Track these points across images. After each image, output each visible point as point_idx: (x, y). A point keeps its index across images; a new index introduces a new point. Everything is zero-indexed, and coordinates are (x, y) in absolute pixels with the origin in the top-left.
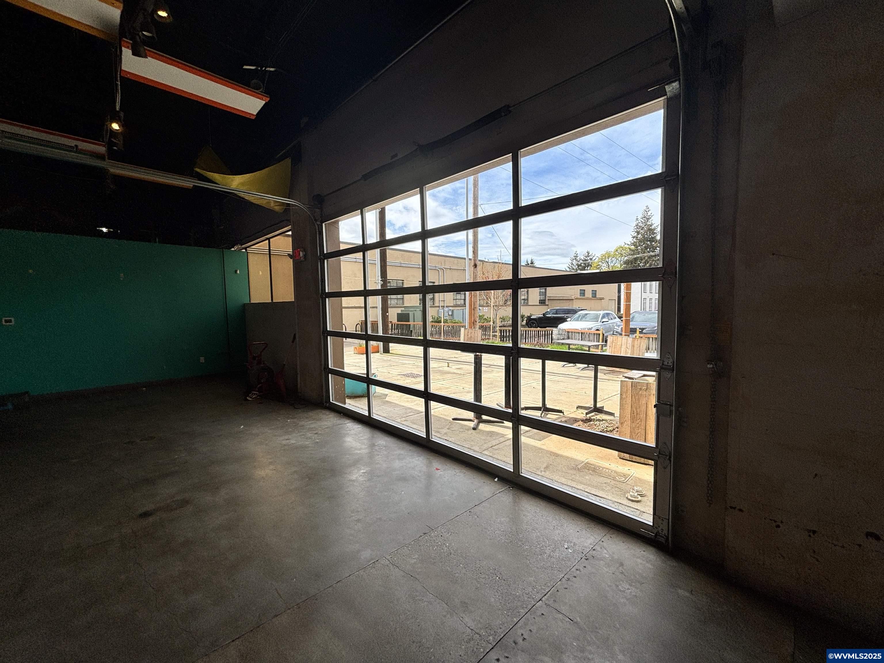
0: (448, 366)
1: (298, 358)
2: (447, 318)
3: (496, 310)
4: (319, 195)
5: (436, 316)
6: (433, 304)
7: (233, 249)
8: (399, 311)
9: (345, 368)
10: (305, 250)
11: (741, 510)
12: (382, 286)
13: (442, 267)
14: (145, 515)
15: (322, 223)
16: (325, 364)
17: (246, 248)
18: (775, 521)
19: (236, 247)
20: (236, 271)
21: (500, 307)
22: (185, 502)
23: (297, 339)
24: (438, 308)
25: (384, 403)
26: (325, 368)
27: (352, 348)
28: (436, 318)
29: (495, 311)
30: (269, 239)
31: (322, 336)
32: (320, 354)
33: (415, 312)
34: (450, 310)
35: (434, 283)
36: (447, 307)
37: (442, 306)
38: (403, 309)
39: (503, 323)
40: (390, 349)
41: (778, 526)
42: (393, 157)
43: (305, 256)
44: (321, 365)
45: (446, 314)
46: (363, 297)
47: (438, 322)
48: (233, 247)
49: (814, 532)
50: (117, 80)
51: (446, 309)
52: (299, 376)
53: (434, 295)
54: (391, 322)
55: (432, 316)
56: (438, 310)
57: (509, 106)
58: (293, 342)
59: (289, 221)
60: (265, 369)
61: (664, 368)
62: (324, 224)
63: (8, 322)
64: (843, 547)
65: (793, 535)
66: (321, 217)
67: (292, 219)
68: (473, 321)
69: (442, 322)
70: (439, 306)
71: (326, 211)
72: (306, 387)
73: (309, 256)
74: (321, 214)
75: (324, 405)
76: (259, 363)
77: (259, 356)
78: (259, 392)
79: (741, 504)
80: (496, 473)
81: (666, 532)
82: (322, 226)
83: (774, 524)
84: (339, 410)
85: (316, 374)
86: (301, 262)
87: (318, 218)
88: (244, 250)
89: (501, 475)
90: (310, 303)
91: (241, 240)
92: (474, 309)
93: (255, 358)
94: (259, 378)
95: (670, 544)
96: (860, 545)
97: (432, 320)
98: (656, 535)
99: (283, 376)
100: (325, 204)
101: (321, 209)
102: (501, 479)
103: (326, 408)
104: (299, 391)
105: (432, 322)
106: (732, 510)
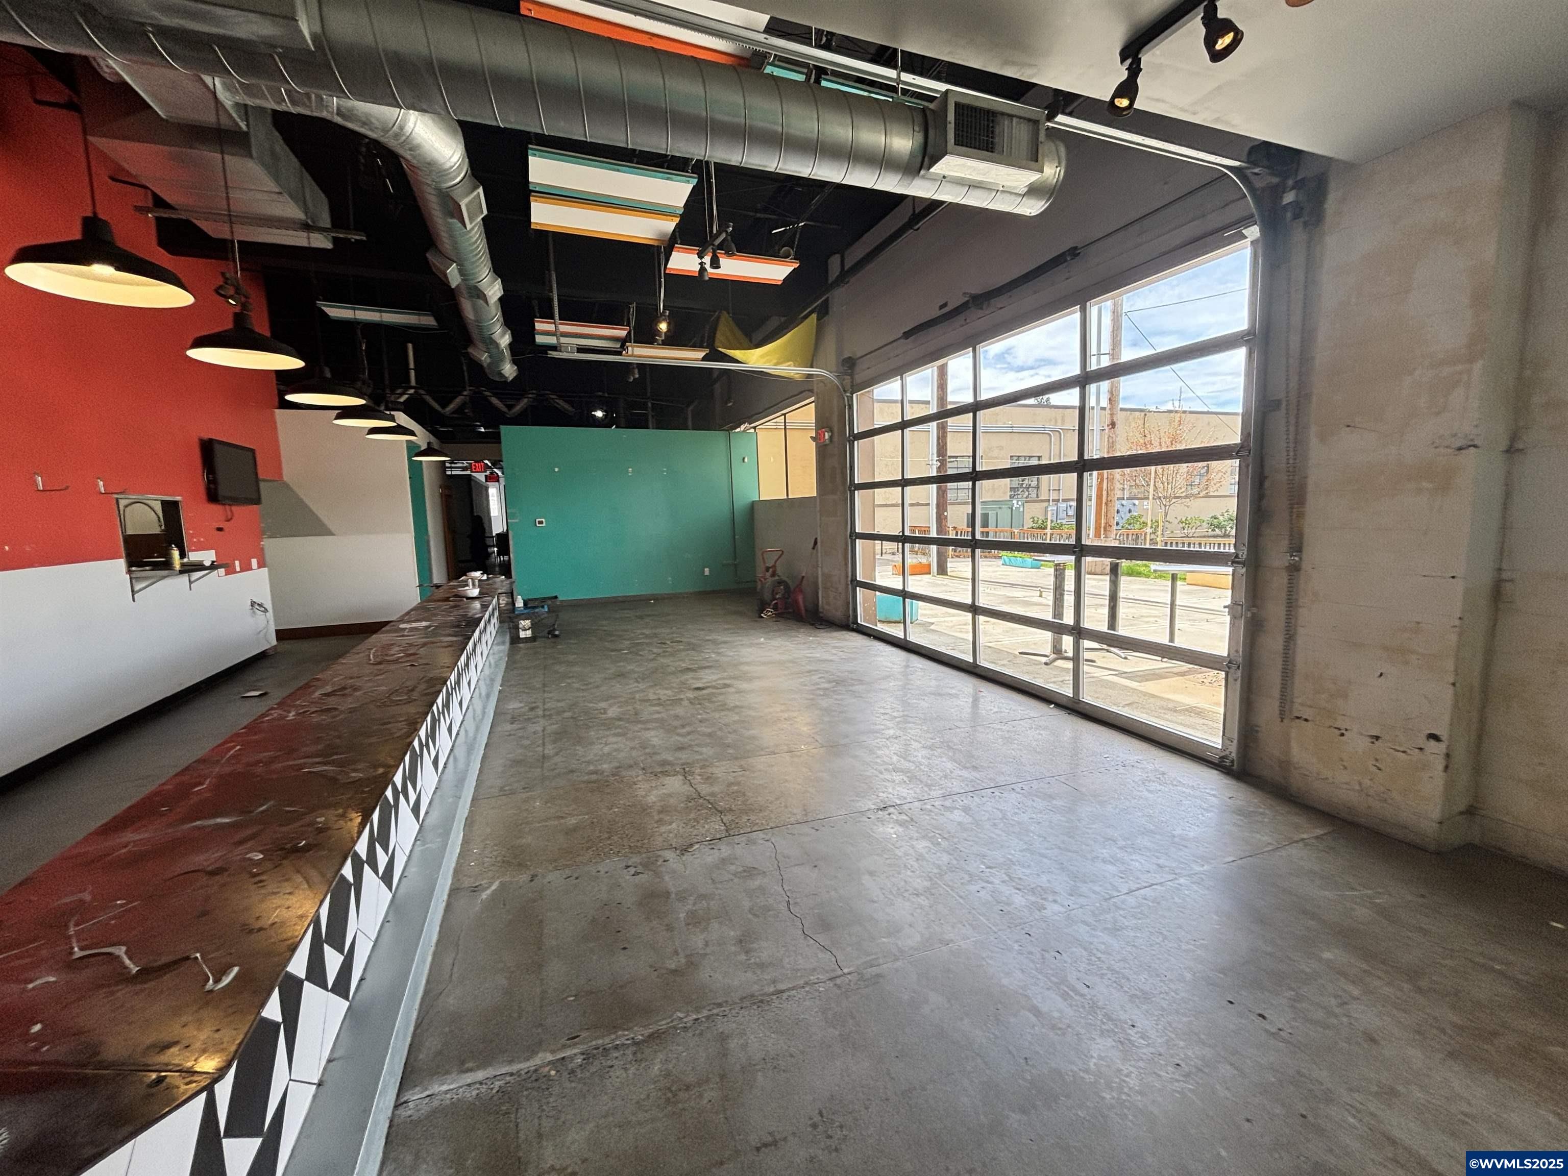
0: (1041, 596)
1: (820, 569)
2: (1064, 522)
3: (1165, 506)
4: (850, 358)
5: (1042, 518)
6: (1037, 497)
7: (738, 430)
9: (877, 579)
10: (831, 430)
11: (1306, 720)
12: (939, 469)
13: (1057, 428)
14: (698, 689)
15: (852, 394)
16: (853, 575)
17: (755, 428)
18: (1339, 729)
19: (743, 427)
20: (744, 459)
21: (1174, 500)
22: (727, 686)
23: (819, 544)
24: (1046, 504)
25: (928, 631)
26: (852, 581)
27: (890, 568)
28: (1040, 522)
29: (1161, 507)
30: (784, 415)
31: (849, 540)
32: (846, 564)
33: (999, 512)
34: (1071, 507)
35: (1039, 458)
36: (1064, 500)
37: (1053, 500)
39: (1186, 531)
40: (949, 570)
41: (1342, 735)
42: (941, 307)
43: (831, 438)
44: (847, 577)
45: (1062, 515)
46: (900, 488)
47: (1043, 529)
48: (739, 426)
49: (1377, 738)
50: (660, 278)
51: (1063, 505)
52: (820, 593)
53: (1038, 480)
54: (955, 528)
56: (1046, 508)
57: (1076, 248)
58: (813, 548)
59: (811, 391)
60: (780, 582)
61: (1238, 563)
62: (854, 395)
63: (541, 522)
64: (1404, 752)
65: (1357, 743)
66: (852, 386)
67: (815, 390)
68: (1103, 525)
69: (1049, 527)
70: (1049, 501)
71: (859, 378)
72: (829, 604)
73: (836, 439)
74: (852, 382)
75: (849, 624)
76: (773, 575)
77: (774, 566)
78: (775, 608)
79: (1307, 713)
80: (1052, 700)
81: (1234, 755)
82: (852, 398)
83: (1338, 732)
84: (869, 632)
85: (841, 588)
86: (826, 445)
87: (848, 387)
88: (752, 431)
89: (1059, 701)
90: (836, 497)
91: (749, 417)
92: (1106, 504)
93: (767, 569)
94: (774, 593)
95: (1235, 767)
96: (1421, 749)
97: (1031, 525)
98: (1222, 758)
99: (801, 591)
100: (857, 369)
101: (852, 375)
102: (1059, 706)
103: (853, 630)
104: (821, 610)
105: (1032, 528)
106: (1297, 721)
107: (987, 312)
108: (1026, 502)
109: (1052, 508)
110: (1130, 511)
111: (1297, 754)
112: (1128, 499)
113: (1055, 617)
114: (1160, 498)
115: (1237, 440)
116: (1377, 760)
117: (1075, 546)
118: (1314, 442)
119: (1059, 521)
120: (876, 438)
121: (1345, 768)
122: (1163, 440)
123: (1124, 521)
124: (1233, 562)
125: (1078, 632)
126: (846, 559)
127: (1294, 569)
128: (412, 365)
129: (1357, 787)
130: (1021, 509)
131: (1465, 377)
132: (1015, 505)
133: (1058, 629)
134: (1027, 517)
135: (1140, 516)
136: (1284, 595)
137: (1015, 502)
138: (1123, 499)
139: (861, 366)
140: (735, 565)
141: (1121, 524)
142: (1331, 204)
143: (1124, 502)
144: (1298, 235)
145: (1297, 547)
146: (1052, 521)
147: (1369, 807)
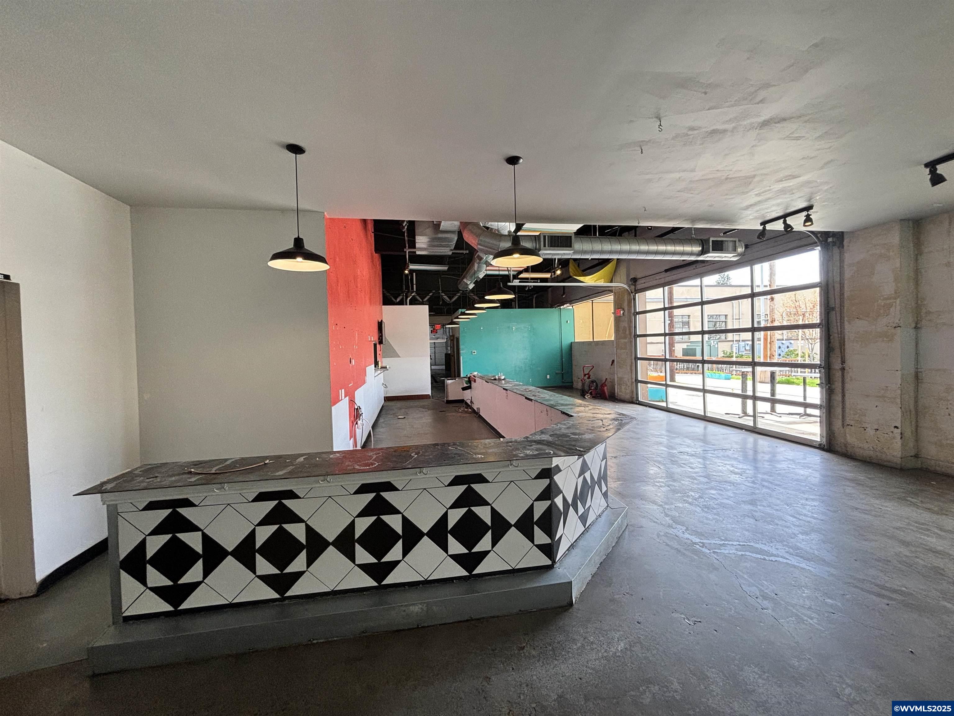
1: (616, 375)
2: (743, 353)
3: (812, 344)
4: (635, 278)
5: (729, 351)
6: (726, 339)
8: (685, 346)
10: (623, 309)
11: (852, 426)
16: (636, 378)
17: (572, 306)
19: (565, 306)
20: (567, 321)
23: (615, 362)
24: (731, 343)
26: (635, 380)
28: (728, 353)
29: (810, 345)
30: (592, 301)
31: (634, 361)
32: (632, 372)
34: (748, 344)
36: (743, 341)
37: (736, 341)
38: (689, 344)
41: (865, 430)
43: (623, 313)
44: (632, 379)
45: (742, 349)
46: (664, 337)
47: (731, 357)
48: (563, 305)
49: (877, 429)
51: (742, 344)
52: (616, 386)
55: (724, 351)
56: (732, 345)
58: (612, 365)
59: (611, 291)
60: (593, 382)
61: (821, 367)
62: (637, 295)
63: (474, 352)
64: (887, 434)
65: (871, 432)
66: (635, 290)
67: (614, 291)
68: (769, 355)
69: (734, 357)
70: (733, 341)
71: (639, 287)
72: (620, 391)
73: (626, 313)
74: (635, 288)
75: (634, 401)
76: (589, 378)
77: (588, 374)
78: (591, 394)
79: (852, 423)
80: (744, 428)
81: (825, 443)
82: (635, 295)
83: (863, 429)
84: (645, 404)
85: (629, 384)
86: (620, 317)
87: (633, 291)
88: (571, 307)
89: (746, 428)
90: (626, 341)
91: (571, 301)
92: (770, 343)
93: (585, 375)
94: (590, 387)
95: (826, 447)
96: (892, 432)
97: (723, 355)
98: (820, 444)
99: (606, 385)
100: (637, 283)
101: (635, 285)
102: (746, 430)
103: (636, 404)
104: (616, 395)
105: (724, 357)
106: (848, 426)
107: (706, 265)
108: (719, 342)
109: (735, 345)
110: (788, 347)
111: (849, 439)
112: (786, 340)
113: (742, 392)
114: (807, 339)
115: (818, 322)
116: (878, 438)
117: (752, 362)
118: (846, 323)
119: (740, 353)
120: (648, 314)
121: (867, 442)
122: (807, 305)
123: (784, 353)
124: (819, 367)
125: (755, 398)
126: (631, 370)
127: (843, 369)
128: (415, 283)
129: (872, 449)
130: (716, 346)
131: (894, 304)
132: (713, 344)
133: (744, 397)
134: (720, 350)
135: (795, 350)
136: (840, 379)
137: (712, 342)
138: (783, 340)
139: (639, 282)
140: (563, 374)
141: (782, 355)
142: (845, 243)
143: (783, 342)
144: (836, 250)
145: (843, 362)
146: (736, 353)
147: (877, 456)
